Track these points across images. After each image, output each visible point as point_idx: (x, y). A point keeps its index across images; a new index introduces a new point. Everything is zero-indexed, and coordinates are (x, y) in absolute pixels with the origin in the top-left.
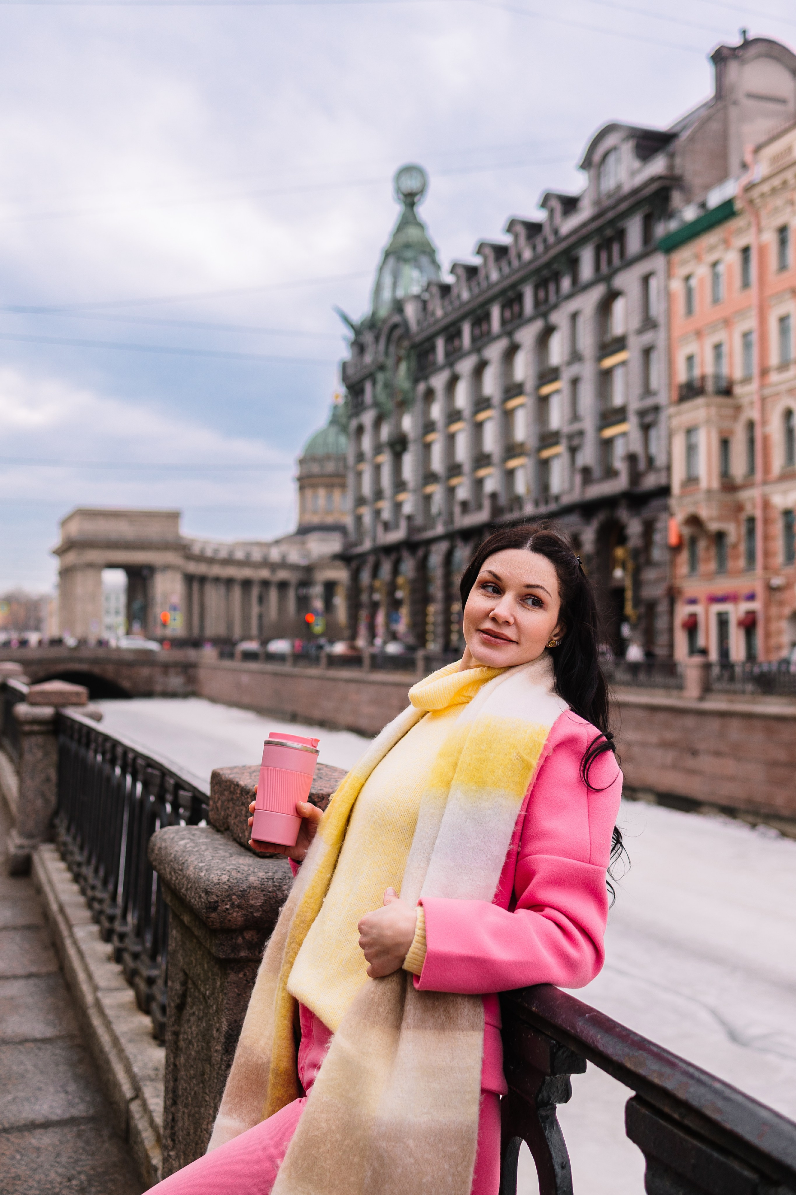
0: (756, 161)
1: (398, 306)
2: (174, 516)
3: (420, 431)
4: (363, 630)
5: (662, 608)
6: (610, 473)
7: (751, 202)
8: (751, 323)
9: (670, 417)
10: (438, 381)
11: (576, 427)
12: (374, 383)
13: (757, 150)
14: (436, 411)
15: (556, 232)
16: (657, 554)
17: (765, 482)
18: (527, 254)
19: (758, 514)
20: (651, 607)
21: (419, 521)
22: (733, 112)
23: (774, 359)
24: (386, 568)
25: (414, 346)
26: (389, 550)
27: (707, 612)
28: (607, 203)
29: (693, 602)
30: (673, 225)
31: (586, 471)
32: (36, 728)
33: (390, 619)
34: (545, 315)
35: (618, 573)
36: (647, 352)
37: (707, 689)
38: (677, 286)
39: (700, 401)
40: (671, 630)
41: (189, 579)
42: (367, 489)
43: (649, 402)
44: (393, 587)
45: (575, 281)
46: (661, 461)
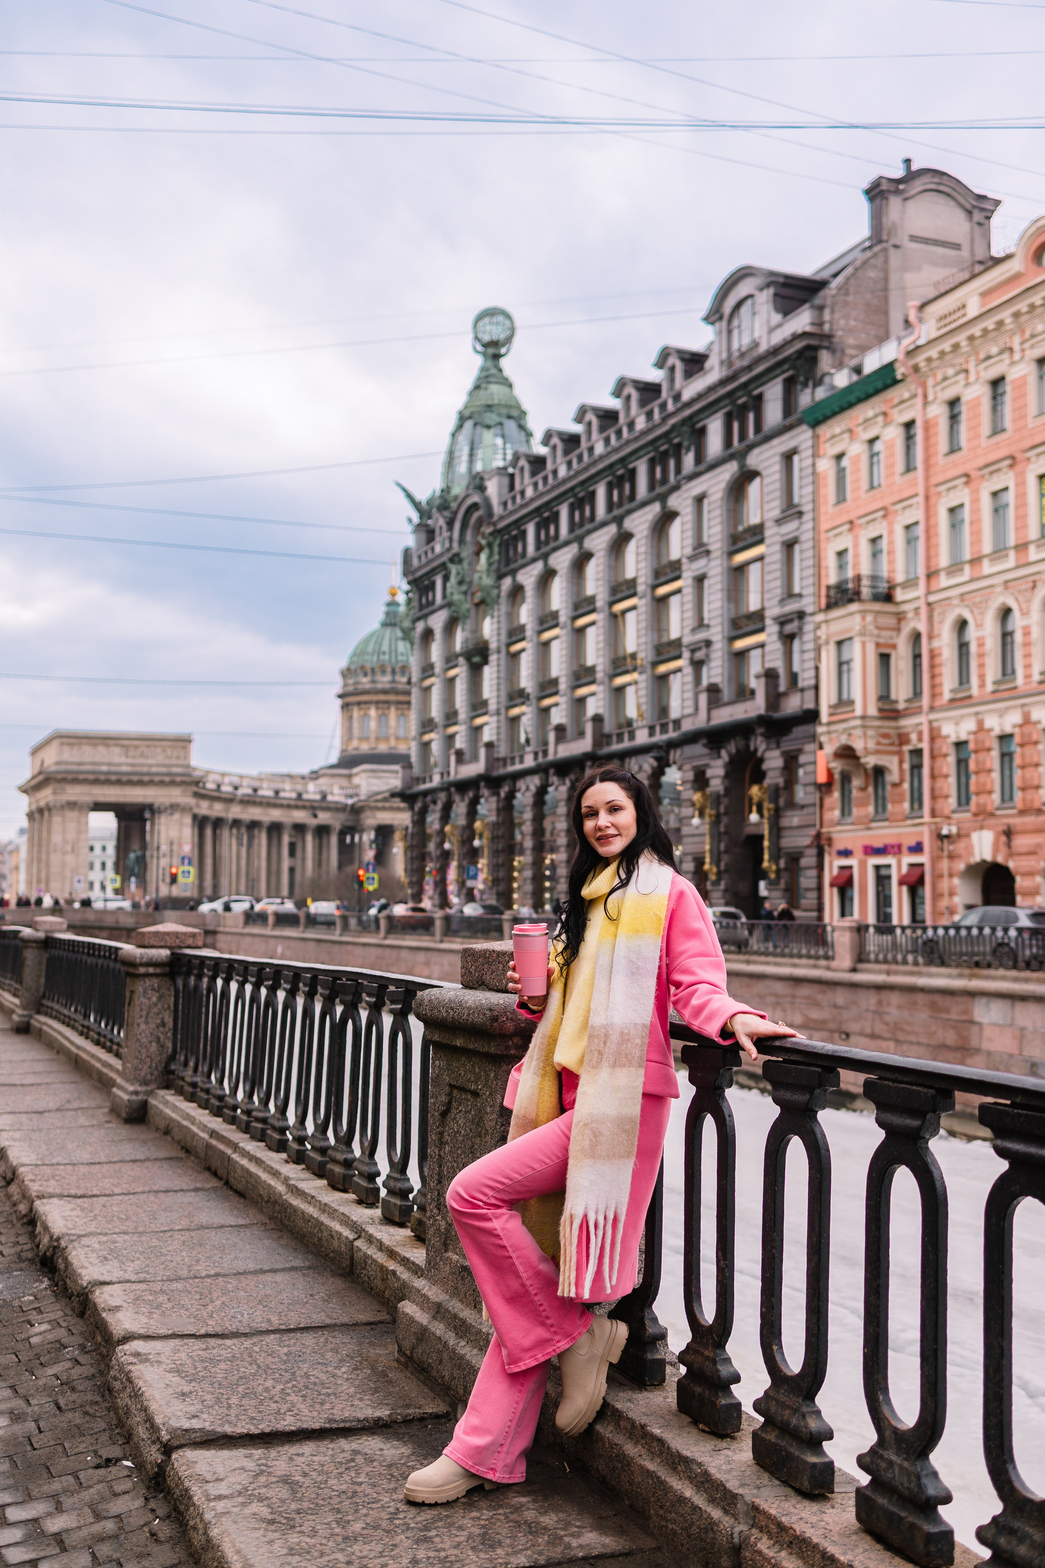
0: (921, 320)
1: (478, 483)
2: (183, 742)
3: (504, 638)
4: (429, 888)
5: (809, 860)
6: (744, 693)
7: (916, 369)
8: (916, 514)
9: (818, 627)
10: (528, 577)
11: (702, 635)
12: (446, 579)
13: (922, 307)
14: (526, 614)
15: (677, 397)
16: (801, 794)
17: (932, 709)
18: (641, 423)
19: (925, 746)
20: (794, 858)
21: (502, 751)
22: (894, 258)
23: (944, 560)
24: (460, 808)
25: (497, 533)
26: (463, 786)
27: (863, 865)
28: (739, 364)
29: (846, 853)
30: (821, 393)
31: (713, 690)
32: (151, 970)
33: (465, 874)
34: (663, 498)
35: (754, 817)
36: (789, 546)
37: (861, 957)
38: (825, 465)
39: (854, 607)
40: (820, 889)
41: (200, 822)
42: (436, 711)
43: (792, 607)
44: (469, 833)
45: (699, 458)
46: (806, 679)
